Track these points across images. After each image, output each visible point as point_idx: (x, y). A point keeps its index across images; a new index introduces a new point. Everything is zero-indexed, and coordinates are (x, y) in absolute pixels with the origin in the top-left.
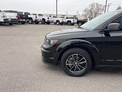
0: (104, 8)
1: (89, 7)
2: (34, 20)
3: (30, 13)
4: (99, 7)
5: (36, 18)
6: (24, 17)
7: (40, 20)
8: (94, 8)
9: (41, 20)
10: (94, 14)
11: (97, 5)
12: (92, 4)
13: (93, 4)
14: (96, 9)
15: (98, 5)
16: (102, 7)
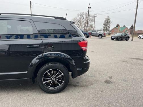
0: (93, 18)
1: (78, 17)
8: (83, 17)
10: (83, 24)
12: (80, 14)
13: (82, 13)
14: (85, 19)
16: (91, 17)
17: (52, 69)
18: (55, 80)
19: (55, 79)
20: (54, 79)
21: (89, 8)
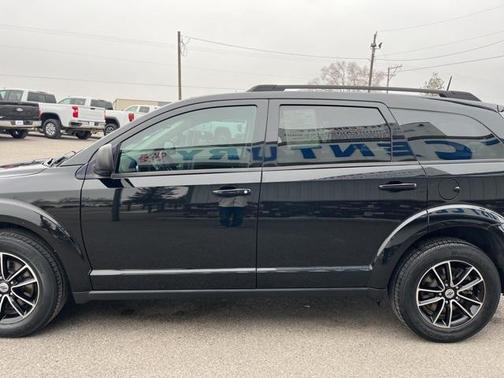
1: (323, 78)
2: (66, 123)
3: (53, 97)
4: (359, 78)
5: (75, 115)
6: (19, 110)
7: (92, 125)
9: (96, 124)
11: (352, 71)
12: (332, 67)
13: (336, 66)
15: (356, 72)
17: (448, 262)
18: (454, 298)
19: (456, 295)
20: (450, 294)
21: (374, 46)
